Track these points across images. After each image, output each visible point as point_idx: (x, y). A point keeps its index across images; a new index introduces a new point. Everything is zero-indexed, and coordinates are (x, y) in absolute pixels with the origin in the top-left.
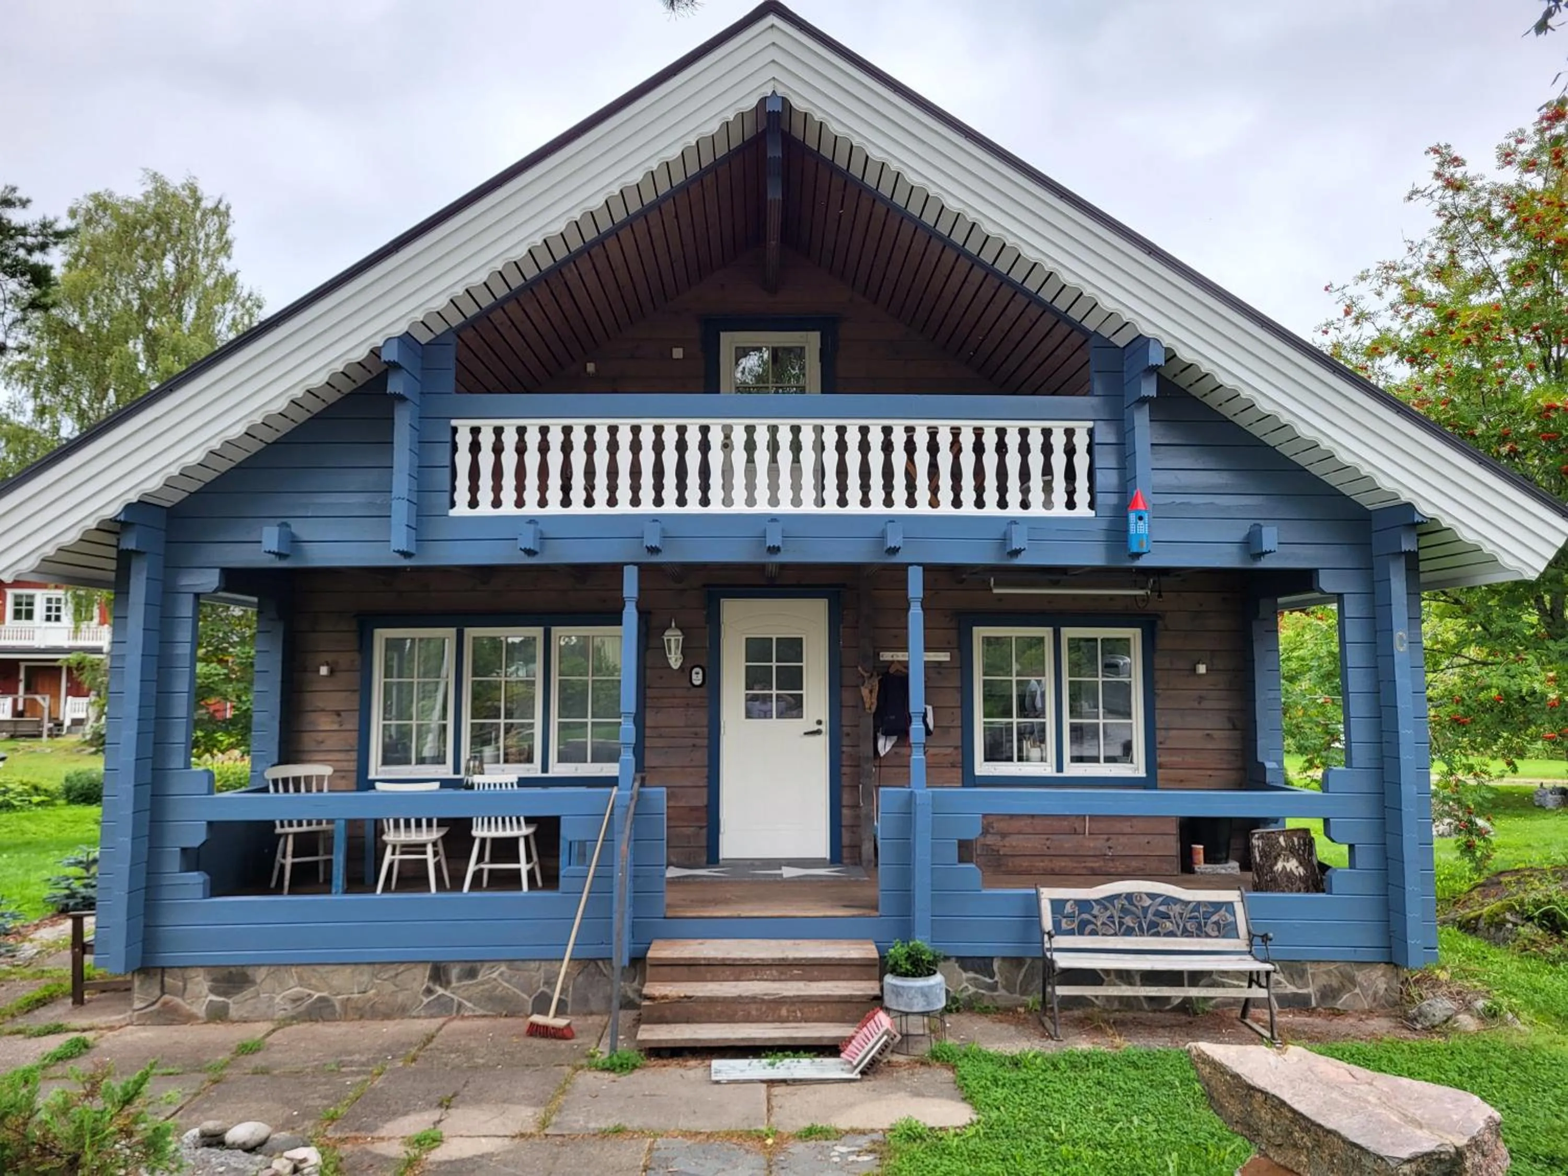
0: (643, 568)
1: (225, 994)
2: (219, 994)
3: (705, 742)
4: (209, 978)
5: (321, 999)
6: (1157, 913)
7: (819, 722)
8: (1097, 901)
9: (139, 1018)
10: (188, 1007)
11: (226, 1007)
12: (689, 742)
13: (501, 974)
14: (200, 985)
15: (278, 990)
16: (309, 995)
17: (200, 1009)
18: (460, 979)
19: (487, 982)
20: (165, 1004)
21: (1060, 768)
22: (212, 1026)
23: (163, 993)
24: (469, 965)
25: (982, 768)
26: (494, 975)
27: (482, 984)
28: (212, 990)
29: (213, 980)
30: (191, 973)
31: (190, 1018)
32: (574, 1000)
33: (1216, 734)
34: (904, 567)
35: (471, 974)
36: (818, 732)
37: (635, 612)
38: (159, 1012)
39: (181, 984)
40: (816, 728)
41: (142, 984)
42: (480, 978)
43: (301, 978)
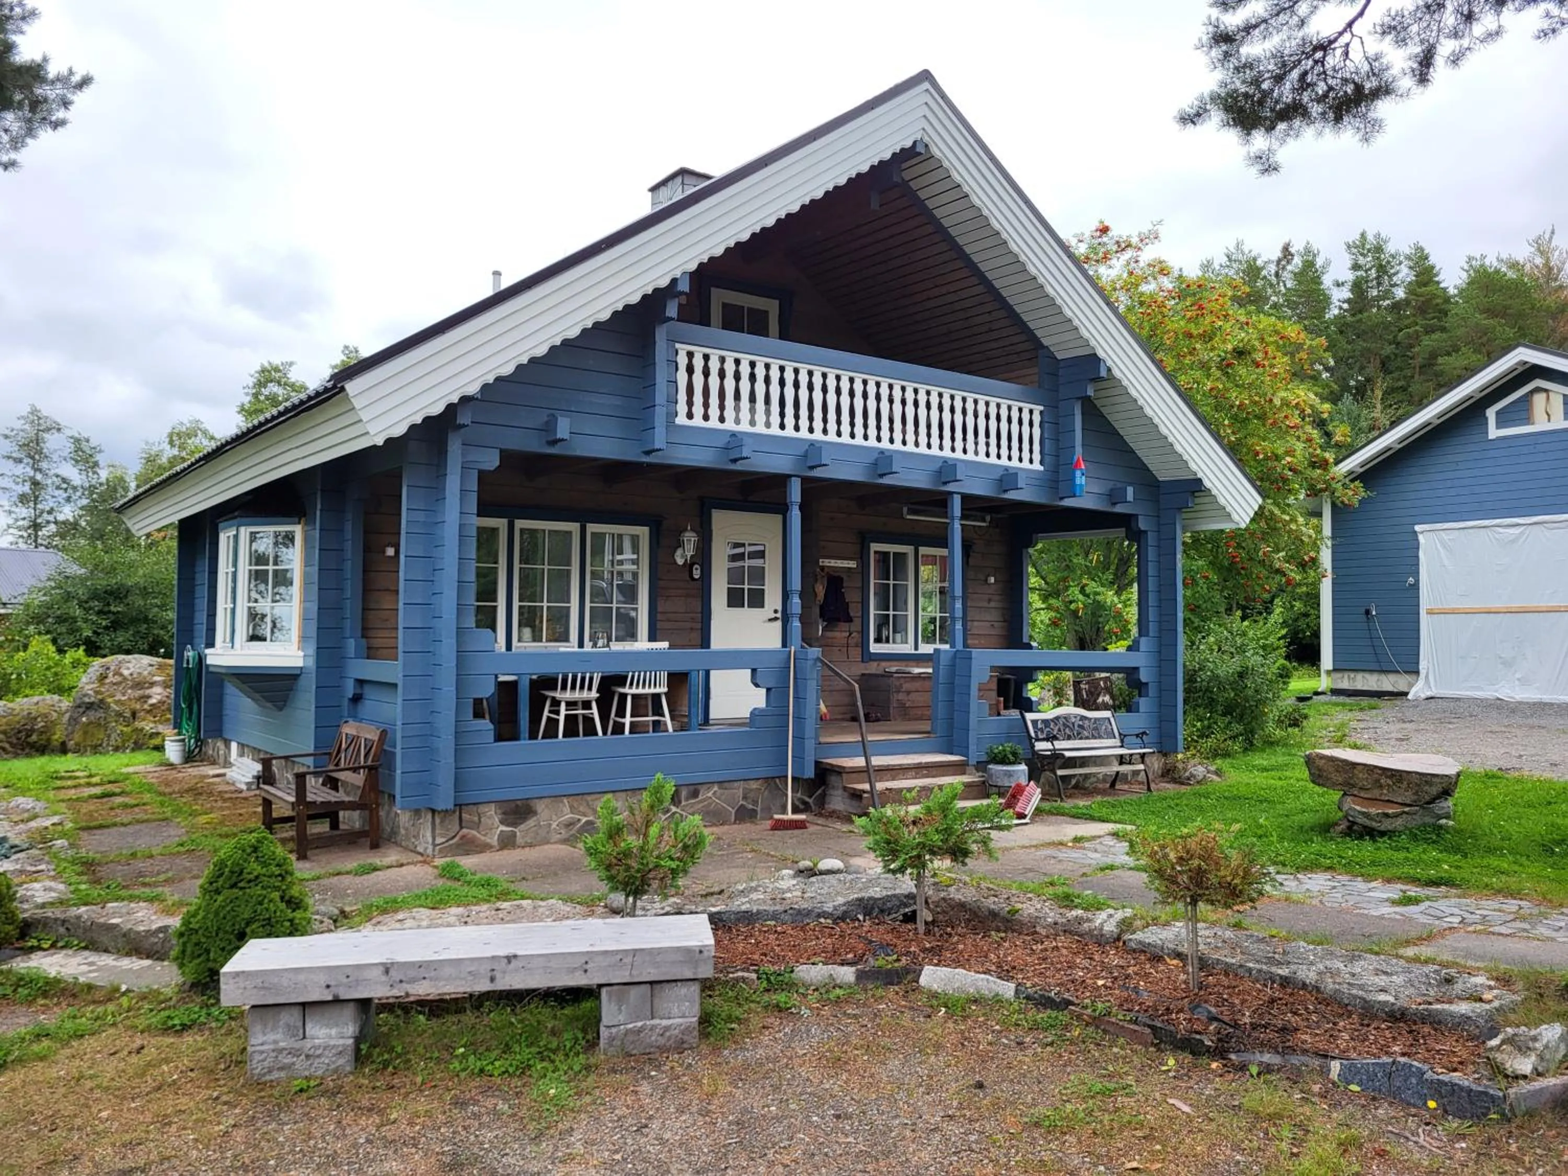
0: (805, 480)
1: (514, 824)
2: (508, 825)
3: (699, 626)
4: (499, 811)
5: (588, 822)
6: (1079, 726)
7: (776, 611)
8: (1052, 720)
9: (440, 851)
10: (483, 838)
11: (514, 835)
12: (689, 625)
13: (715, 793)
14: (492, 816)
15: (554, 817)
16: (579, 820)
17: (494, 841)
18: (687, 799)
19: (704, 800)
20: (463, 837)
21: (916, 648)
22: (506, 852)
23: (461, 828)
24: (692, 788)
25: (875, 648)
26: (710, 794)
27: (701, 802)
28: (502, 822)
29: (504, 813)
30: (482, 808)
31: (484, 848)
32: (762, 810)
33: (996, 624)
34: (951, 493)
35: (695, 794)
36: (776, 619)
37: (799, 513)
38: (458, 845)
39: (476, 819)
40: (773, 615)
41: (442, 822)
42: (700, 797)
43: (571, 807)
